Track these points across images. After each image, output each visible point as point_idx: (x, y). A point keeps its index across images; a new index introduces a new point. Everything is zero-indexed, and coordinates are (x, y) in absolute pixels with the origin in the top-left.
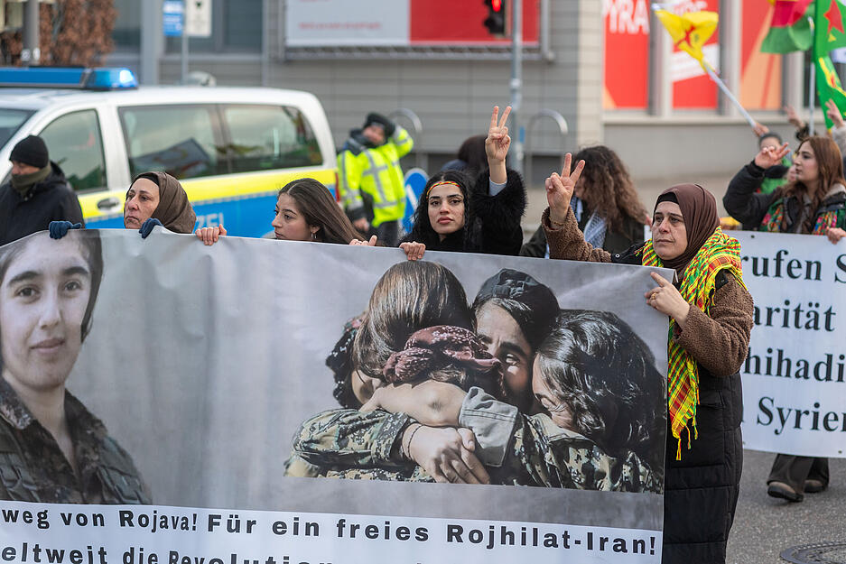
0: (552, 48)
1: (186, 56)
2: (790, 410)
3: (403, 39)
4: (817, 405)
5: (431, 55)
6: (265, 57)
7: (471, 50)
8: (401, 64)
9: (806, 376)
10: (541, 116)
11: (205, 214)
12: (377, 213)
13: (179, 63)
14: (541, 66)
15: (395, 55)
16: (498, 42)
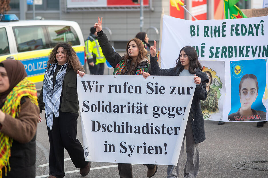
0: (153, 7)
1: (34, 12)
2: (134, 146)
3: (105, 5)
4: (145, 144)
5: (114, 10)
6: (60, 11)
7: (127, 8)
8: (104, 13)
9: (139, 133)
10: (150, 29)
11: (42, 61)
12: (97, 60)
13: (32, 14)
14: (150, 12)
15: (102, 10)
16: (136, 5)
